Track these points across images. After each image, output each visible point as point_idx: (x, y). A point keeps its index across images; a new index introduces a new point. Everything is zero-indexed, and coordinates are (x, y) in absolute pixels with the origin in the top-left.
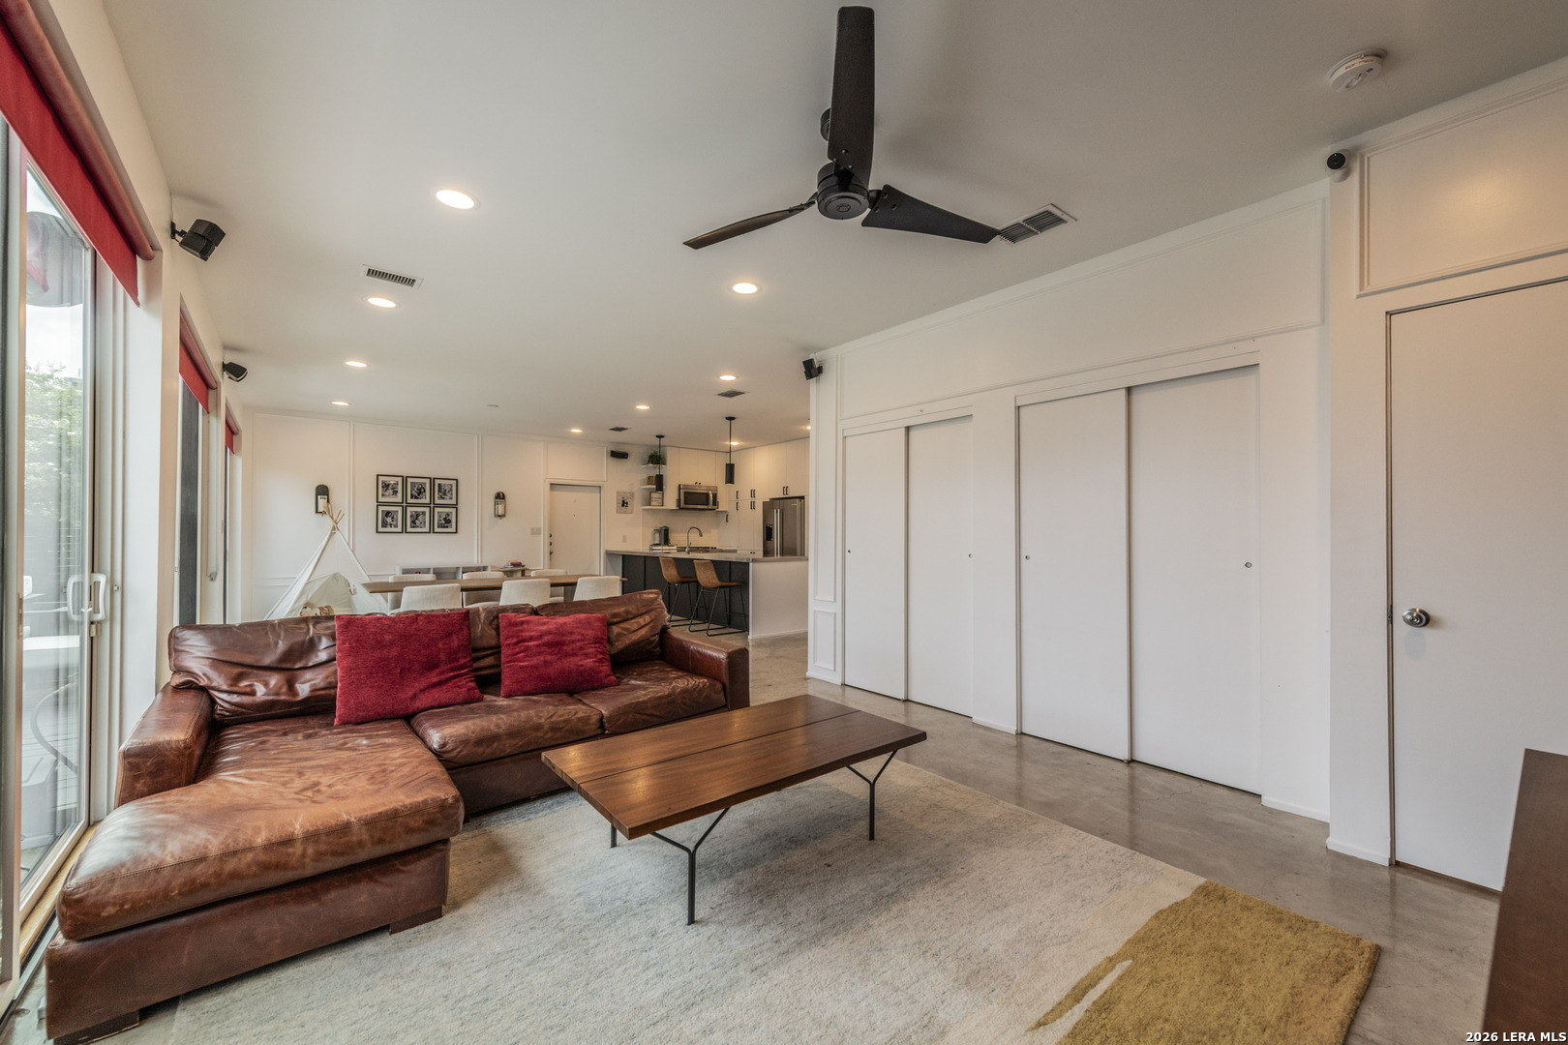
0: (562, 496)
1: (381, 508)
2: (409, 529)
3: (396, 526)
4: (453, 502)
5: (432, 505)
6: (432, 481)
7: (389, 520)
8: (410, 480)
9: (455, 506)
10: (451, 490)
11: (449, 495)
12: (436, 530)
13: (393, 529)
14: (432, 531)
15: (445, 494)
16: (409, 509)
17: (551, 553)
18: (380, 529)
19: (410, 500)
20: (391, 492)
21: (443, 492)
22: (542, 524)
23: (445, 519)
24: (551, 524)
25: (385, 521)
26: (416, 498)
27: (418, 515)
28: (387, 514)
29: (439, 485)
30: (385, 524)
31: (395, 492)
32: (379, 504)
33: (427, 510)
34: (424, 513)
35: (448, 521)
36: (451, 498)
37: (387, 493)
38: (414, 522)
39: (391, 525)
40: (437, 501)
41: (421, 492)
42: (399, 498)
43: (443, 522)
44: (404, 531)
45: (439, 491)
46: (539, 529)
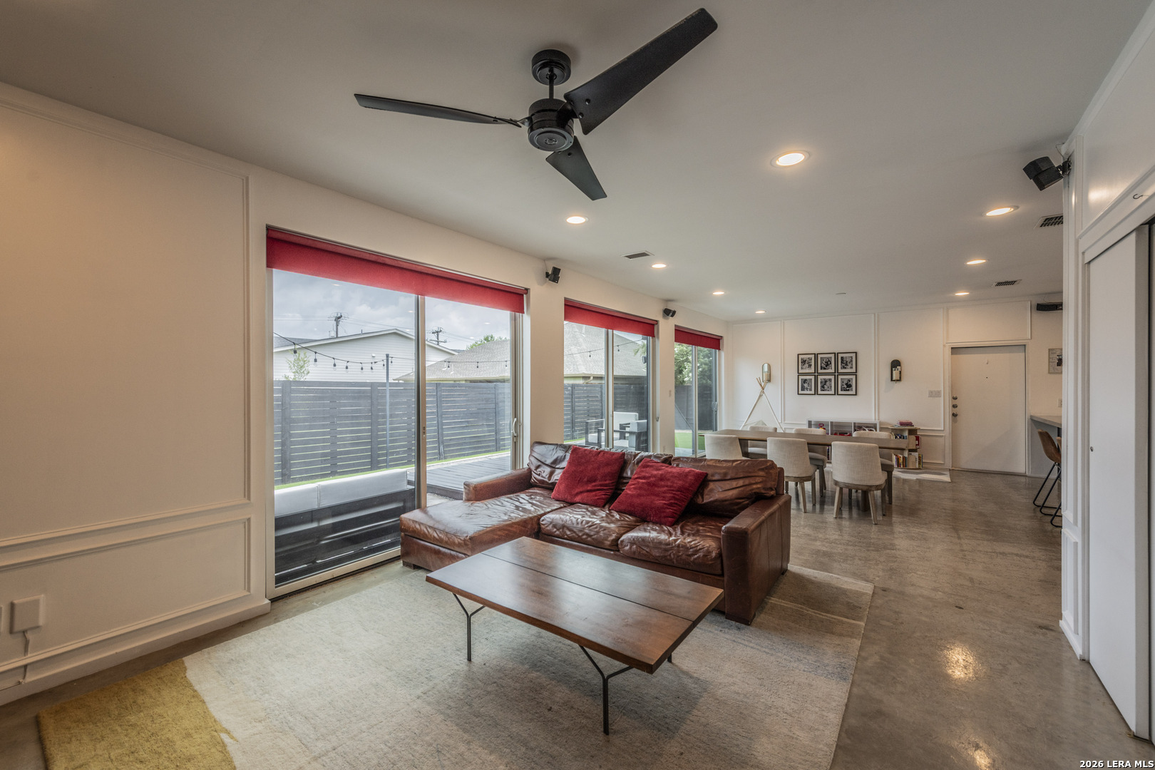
0: (965, 358)
1: (801, 377)
2: (820, 392)
3: (811, 390)
4: (854, 370)
5: (836, 374)
6: (836, 355)
7: (806, 385)
8: (820, 356)
9: (855, 374)
10: (852, 361)
11: (850, 365)
12: (840, 392)
13: (809, 392)
14: (836, 393)
15: (846, 365)
16: (820, 377)
17: (954, 415)
18: (800, 392)
19: (820, 371)
20: (807, 365)
21: (845, 363)
22: (942, 385)
23: (846, 384)
24: (953, 387)
25: (803, 386)
26: (825, 369)
27: (826, 382)
28: (805, 381)
29: (842, 358)
30: (803, 389)
31: (810, 366)
32: (800, 374)
33: (832, 377)
34: (830, 380)
35: (849, 386)
36: (852, 368)
37: (804, 367)
38: (823, 387)
39: (807, 389)
40: (840, 371)
41: (828, 364)
42: (812, 370)
43: (845, 386)
44: (816, 393)
45: (842, 363)
46: (939, 392)
